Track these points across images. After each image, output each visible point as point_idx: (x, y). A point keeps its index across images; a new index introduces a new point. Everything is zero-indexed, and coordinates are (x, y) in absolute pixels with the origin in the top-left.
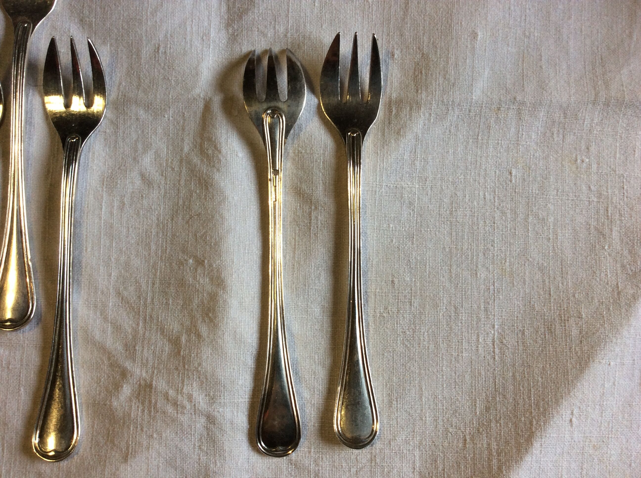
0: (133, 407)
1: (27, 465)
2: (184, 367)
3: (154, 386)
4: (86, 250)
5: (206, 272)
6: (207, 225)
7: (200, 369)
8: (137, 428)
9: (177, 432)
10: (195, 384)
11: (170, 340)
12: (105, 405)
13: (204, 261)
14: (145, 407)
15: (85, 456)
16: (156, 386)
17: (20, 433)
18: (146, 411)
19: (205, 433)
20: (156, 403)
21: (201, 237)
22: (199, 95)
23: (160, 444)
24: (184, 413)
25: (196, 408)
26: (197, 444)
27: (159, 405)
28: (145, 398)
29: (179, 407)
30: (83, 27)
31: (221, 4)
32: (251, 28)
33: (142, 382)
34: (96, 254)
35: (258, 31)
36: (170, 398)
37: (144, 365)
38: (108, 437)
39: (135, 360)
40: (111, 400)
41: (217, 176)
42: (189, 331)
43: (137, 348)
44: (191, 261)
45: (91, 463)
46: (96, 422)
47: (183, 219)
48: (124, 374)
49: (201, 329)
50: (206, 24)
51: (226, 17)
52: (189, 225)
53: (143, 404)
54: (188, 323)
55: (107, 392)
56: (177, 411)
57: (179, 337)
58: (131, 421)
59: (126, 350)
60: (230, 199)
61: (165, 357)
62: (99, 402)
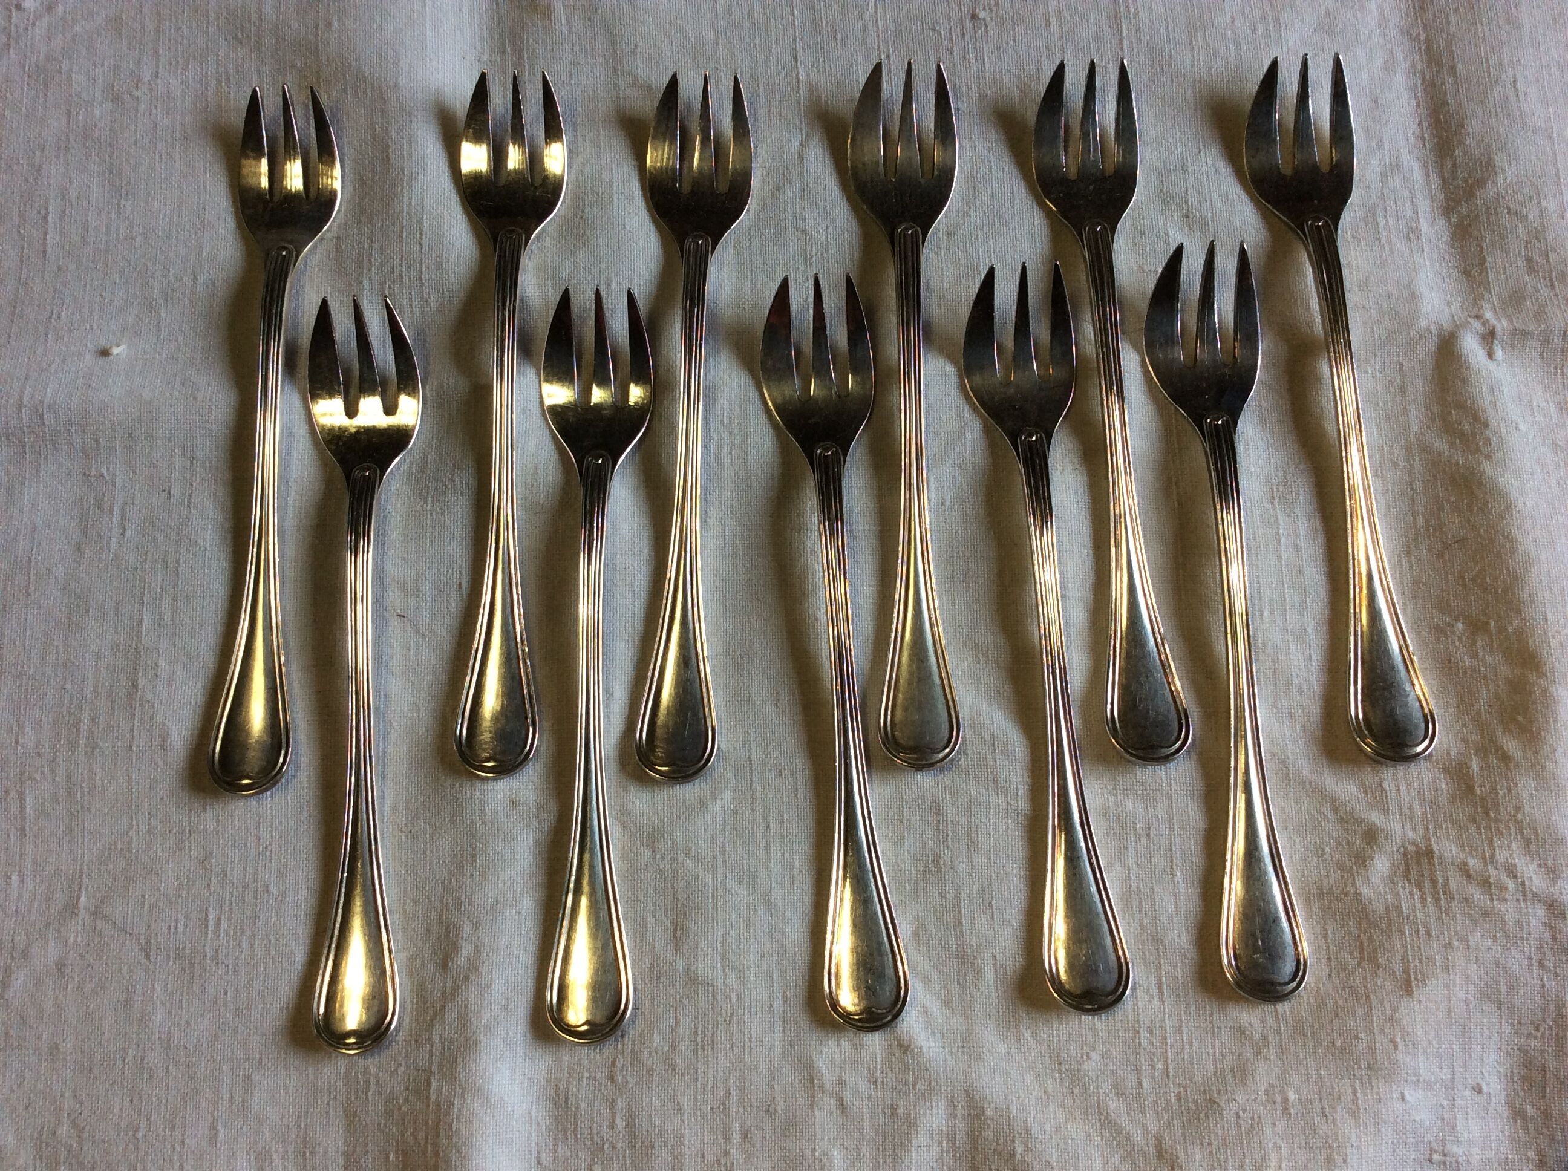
0: (1401, 894)
1: (1211, 1015)
2: (1487, 814)
3: (1437, 852)
4: (1261, 615)
5: (1495, 643)
6: (1482, 558)
7: (1520, 816)
8: (1418, 931)
9: (1495, 936)
10: (1514, 846)
11: (1446, 770)
12: (1346, 894)
13: (1488, 623)
14: (1424, 893)
15: (1322, 992)
16: (1440, 852)
17: (1189, 956)
18: (1429, 900)
19: (1547, 935)
20: (1446, 884)
21: (1472, 580)
22: (1428, 330)
23: (1468, 958)
24: (1506, 900)
25: (1527, 889)
26: (1534, 958)
27: (1453, 886)
28: (1423, 876)
29: (1493, 887)
30: (1189, 226)
31: (1428, 176)
32: (1496, 209)
33: (1409, 847)
34: (1279, 622)
35: (1508, 213)
36: (1472, 872)
37: (1407, 816)
38: (1361, 952)
39: (1388, 809)
40: (1354, 885)
41: (1487, 467)
42: (1483, 752)
43: (1386, 785)
44: (1460, 626)
45: (1340, 1002)
46: (1330, 929)
47: (1430, 550)
48: (1371, 836)
49: (1508, 746)
50: (1409, 213)
51: (1442, 197)
52: (1444, 561)
53: (1420, 886)
54: (1474, 737)
55: (1342, 871)
56: (1491, 895)
57: (1466, 764)
58: (1403, 919)
59: (1365, 792)
60: (1520, 506)
61: (1443, 799)
62: (1331, 889)
